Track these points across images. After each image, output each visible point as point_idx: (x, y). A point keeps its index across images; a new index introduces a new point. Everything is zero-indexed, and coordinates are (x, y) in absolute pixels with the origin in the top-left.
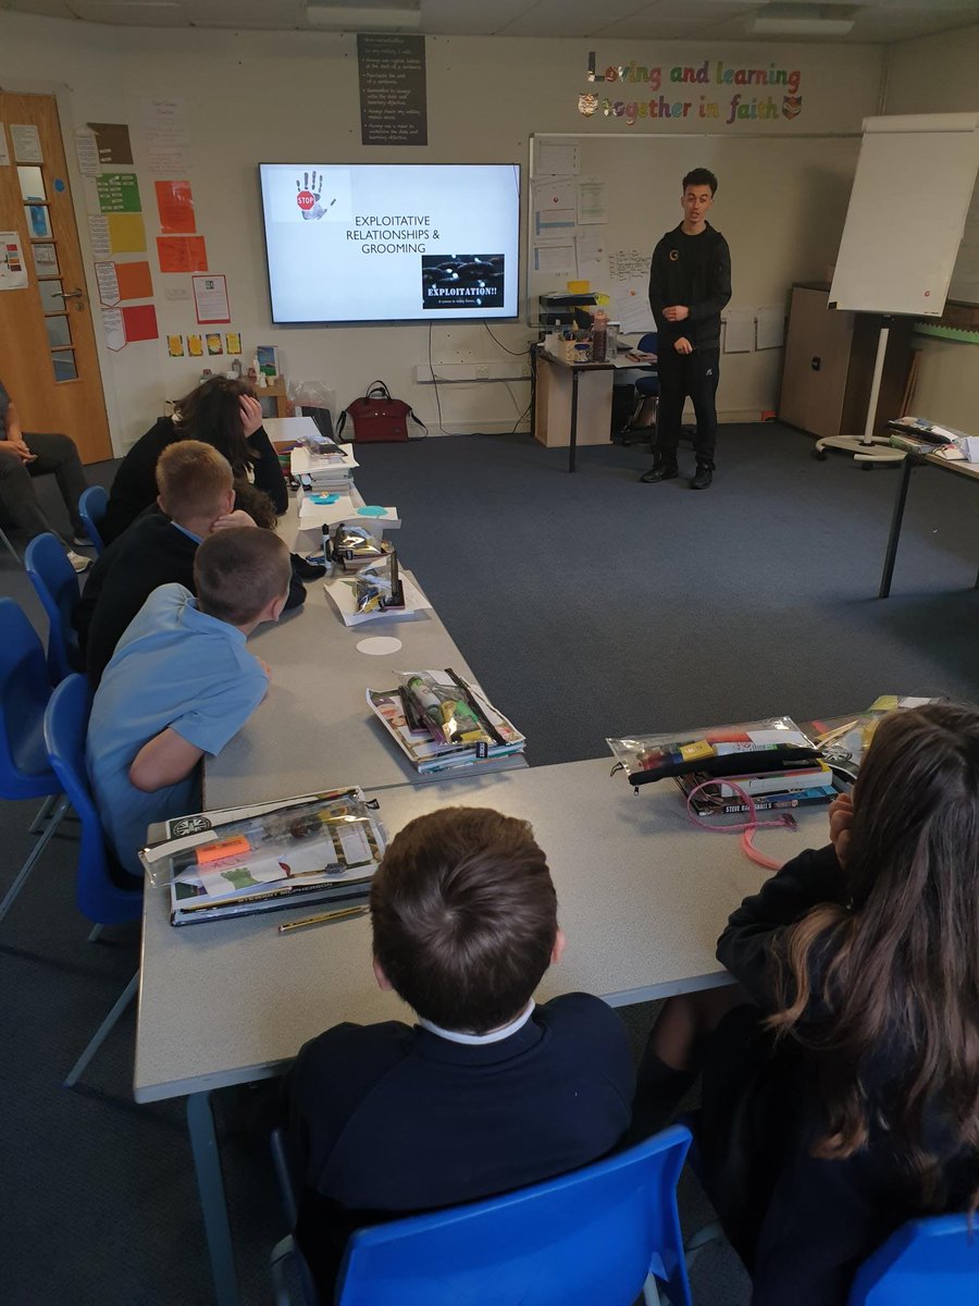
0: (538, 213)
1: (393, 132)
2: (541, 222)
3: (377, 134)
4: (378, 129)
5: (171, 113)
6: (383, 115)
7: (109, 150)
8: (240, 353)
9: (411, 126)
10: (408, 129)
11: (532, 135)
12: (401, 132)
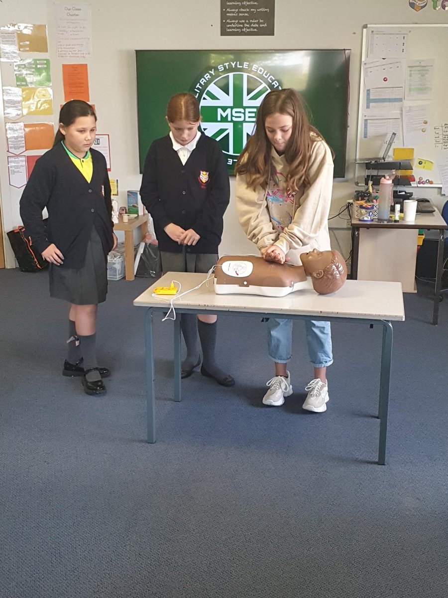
0: (368, 90)
1: (246, 25)
2: (371, 98)
3: (234, 28)
4: (234, 23)
5: (77, 15)
6: (238, 12)
7: (28, 43)
8: (117, 195)
9: (261, 21)
10: (259, 23)
11: (365, 26)
12: (252, 25)
